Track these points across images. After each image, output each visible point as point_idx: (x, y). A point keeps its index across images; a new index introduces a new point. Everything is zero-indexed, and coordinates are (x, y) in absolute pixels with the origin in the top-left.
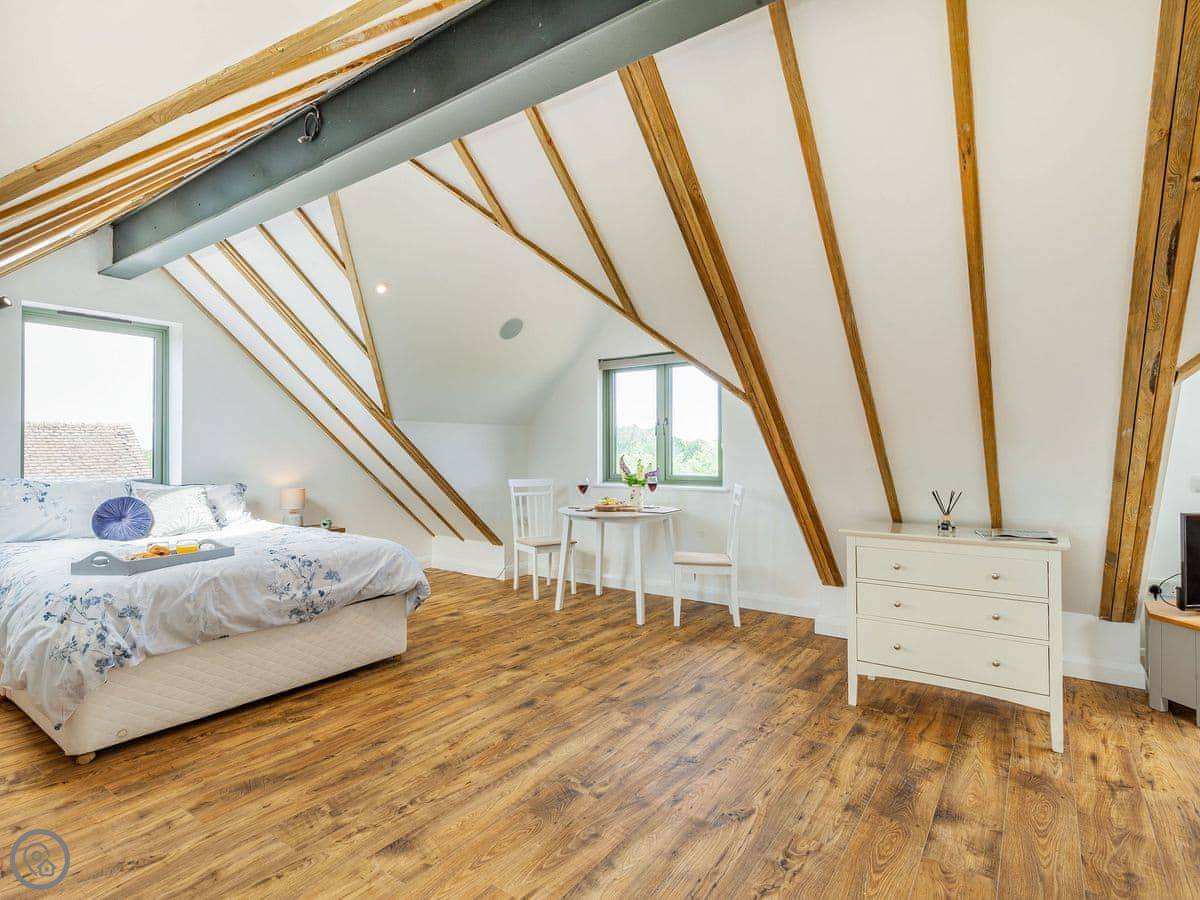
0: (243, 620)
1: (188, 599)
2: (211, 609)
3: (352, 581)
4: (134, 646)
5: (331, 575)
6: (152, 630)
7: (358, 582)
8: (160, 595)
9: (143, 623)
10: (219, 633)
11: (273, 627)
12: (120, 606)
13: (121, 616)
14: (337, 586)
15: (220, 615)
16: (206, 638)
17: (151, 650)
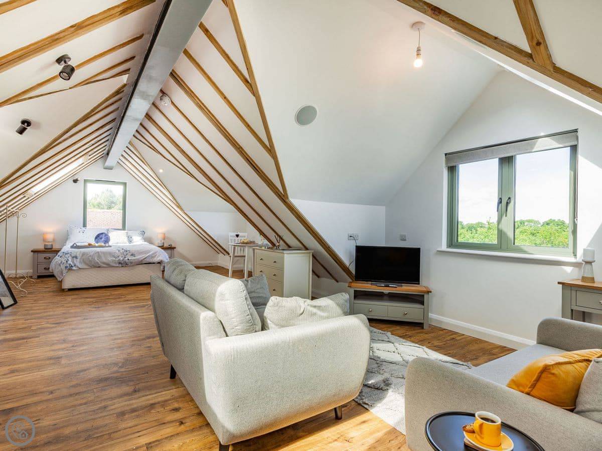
0: (104, 263)
1: (90, 256)
2: (96, 259)
3: (139, 257)
4: (75, 265)
5: (132, 255)
6: (80, 262)
7: (141, 258)
8: (83, 254)
9: (78, 260)
10: (98, 266)
11: (113, 267)
12: (73, 255)
13: (73, 257)
14: (134, 258)
15: (98, 261)
16: (95, 267)
17: (80, 267)
